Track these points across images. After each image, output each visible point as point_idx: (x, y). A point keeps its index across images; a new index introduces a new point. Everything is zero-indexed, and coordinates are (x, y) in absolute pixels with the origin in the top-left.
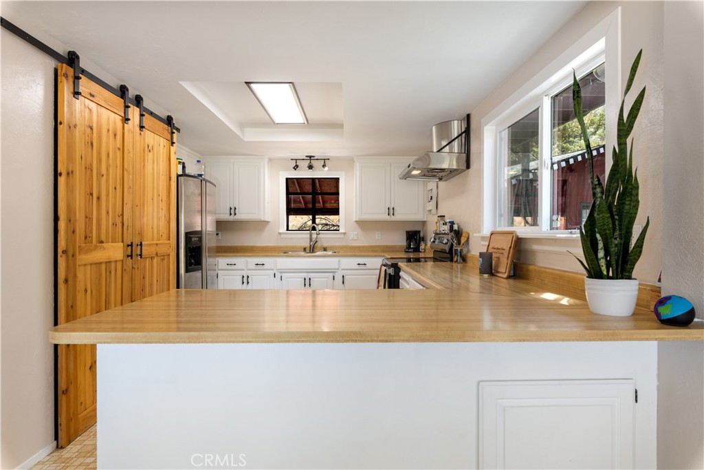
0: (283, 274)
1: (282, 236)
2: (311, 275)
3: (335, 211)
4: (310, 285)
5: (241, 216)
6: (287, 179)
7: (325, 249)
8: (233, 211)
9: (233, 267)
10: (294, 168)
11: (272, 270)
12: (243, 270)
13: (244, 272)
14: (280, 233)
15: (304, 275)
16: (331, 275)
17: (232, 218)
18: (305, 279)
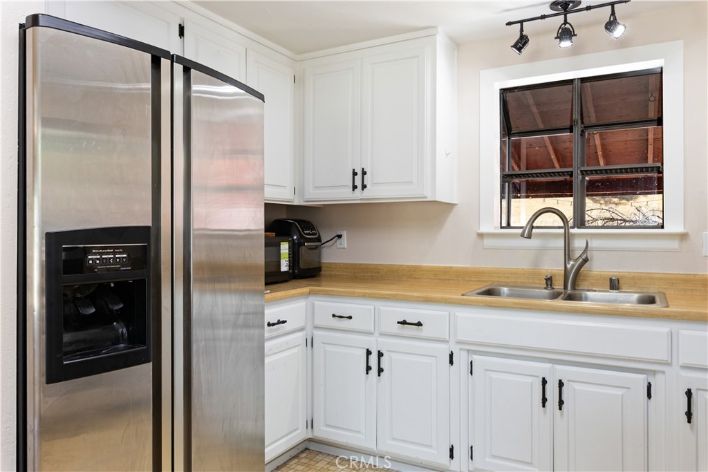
0: (476, 358)
1: (488, 242)
2: (563, 372)
3: (653, 182)
4: (561, 403)
5: (377, 191)
6: (504, 92)
7: (614, 285)
8: (359, 178)
9: (345, 324)
10: (515, 46)
11: (446, 342)
12: (371, 334)
13: (372, 339)
14: (481, 236)
15: (543, 369)
16: (641, 380)
17: (358, 196)
18: (544, 382)
